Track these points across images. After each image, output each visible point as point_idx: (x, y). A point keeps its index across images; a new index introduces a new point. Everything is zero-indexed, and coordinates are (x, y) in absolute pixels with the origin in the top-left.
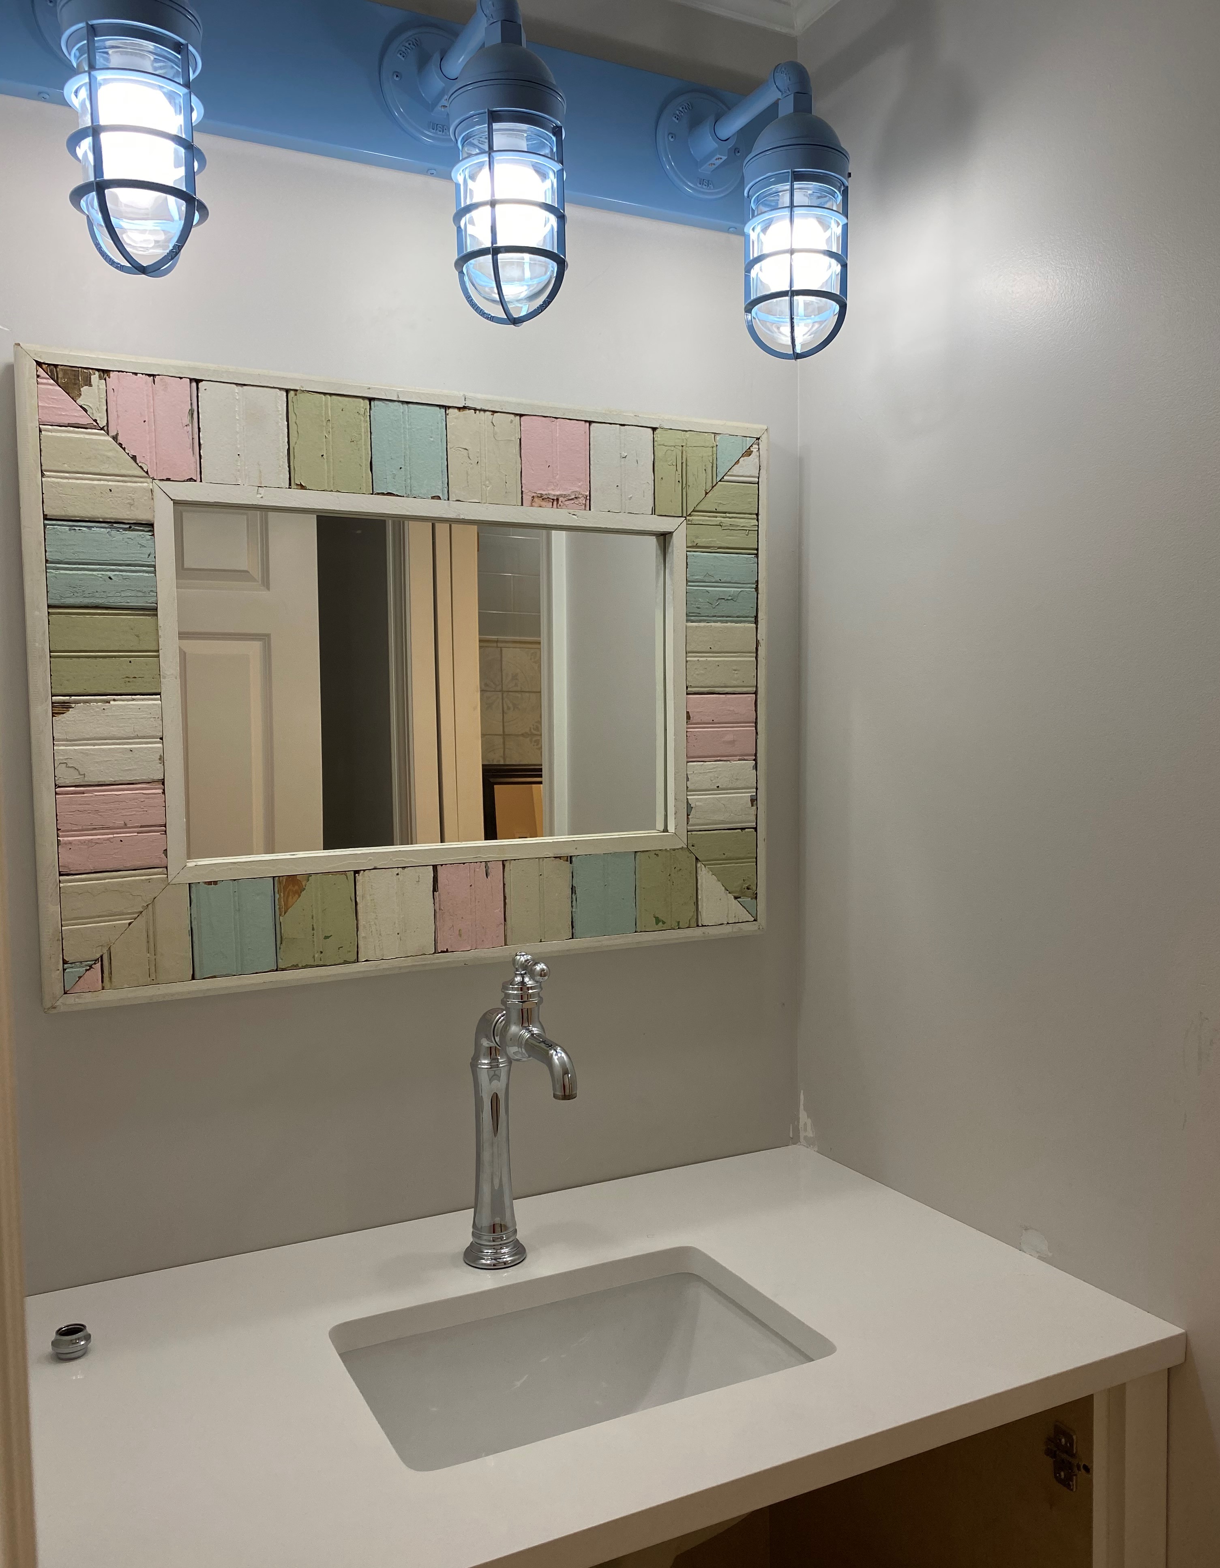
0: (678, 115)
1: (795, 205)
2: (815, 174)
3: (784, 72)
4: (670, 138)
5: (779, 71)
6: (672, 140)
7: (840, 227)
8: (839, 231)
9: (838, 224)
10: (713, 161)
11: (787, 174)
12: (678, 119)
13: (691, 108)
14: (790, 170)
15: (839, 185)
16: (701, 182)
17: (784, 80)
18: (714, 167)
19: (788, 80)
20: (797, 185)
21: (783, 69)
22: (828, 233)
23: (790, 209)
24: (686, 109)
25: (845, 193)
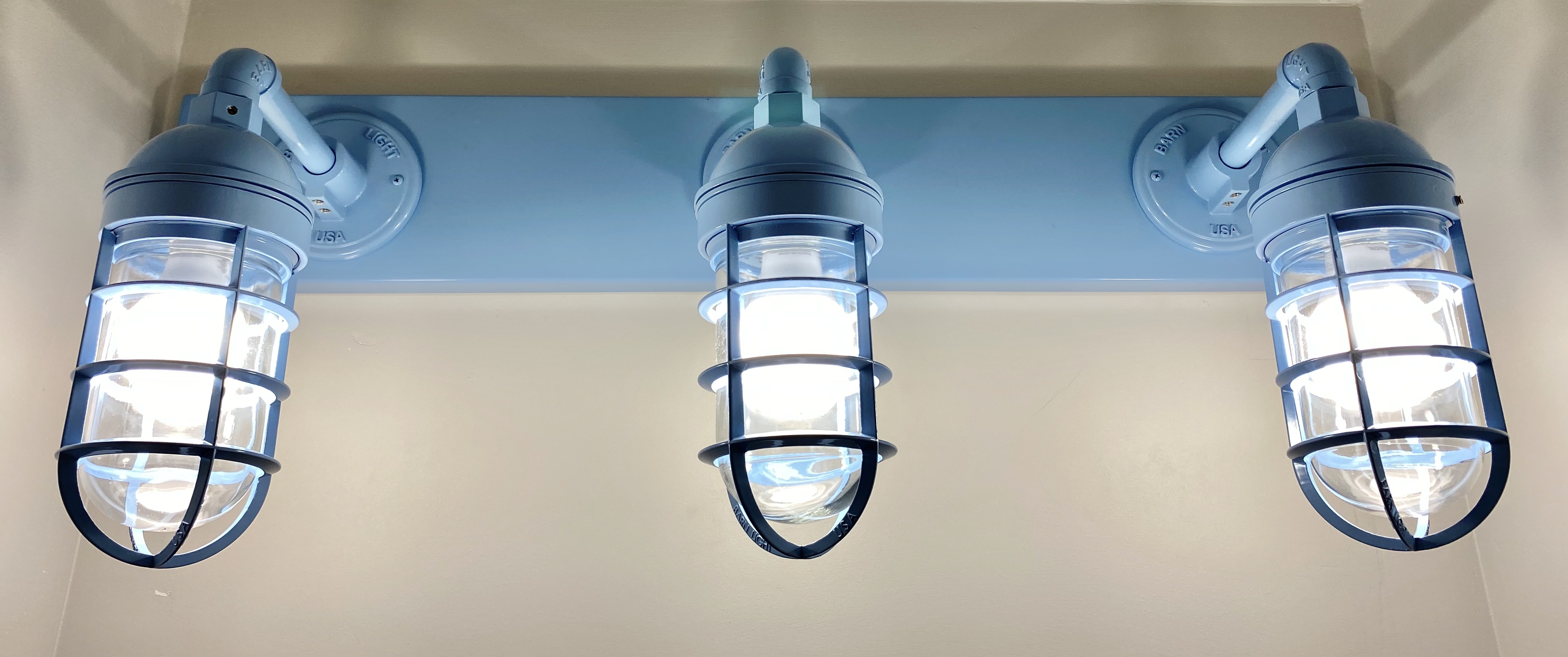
0: (1163, 145)
1: (1347, 272)
2: (1377, 214)
3: (1297, 61)
4: (1153, 177)
5: (1289, 62)
6: (1157, 180)
7: (1459, 292)
8: (1458, 298)
9: (1455, 289)
10: (1227, 198)
11: (1323, 221)
12: (1163, 150)
13: (1184, 131)
14: (1325, 215)
15: (1438, 221)
16: (1218, 229)
17: (1299, 73)
18: (1233, 206)
19: (1306, 73)
20: (1343, 237)
21: (1296, 58)
22: (1437, 304)
23: (1336, 281)
24: (1176, 134)
25: (1456, 231)
